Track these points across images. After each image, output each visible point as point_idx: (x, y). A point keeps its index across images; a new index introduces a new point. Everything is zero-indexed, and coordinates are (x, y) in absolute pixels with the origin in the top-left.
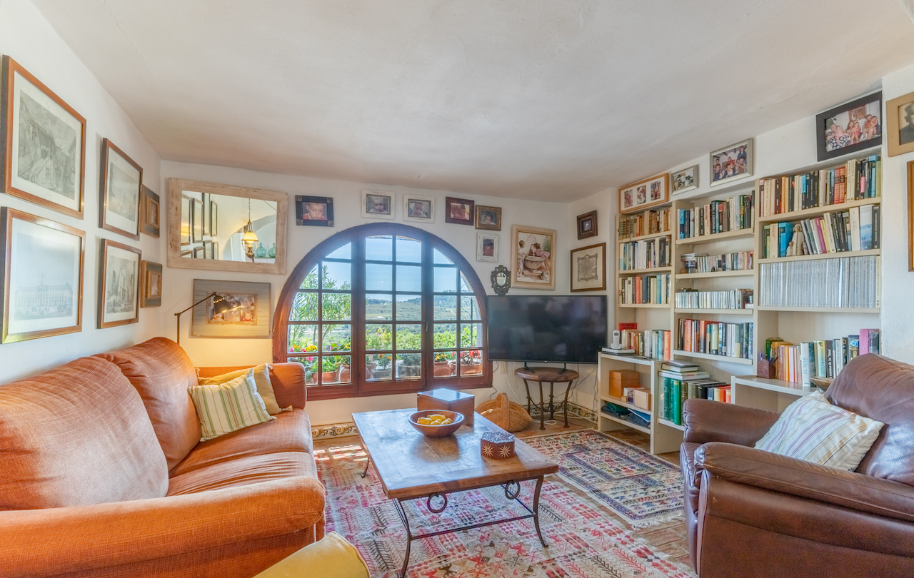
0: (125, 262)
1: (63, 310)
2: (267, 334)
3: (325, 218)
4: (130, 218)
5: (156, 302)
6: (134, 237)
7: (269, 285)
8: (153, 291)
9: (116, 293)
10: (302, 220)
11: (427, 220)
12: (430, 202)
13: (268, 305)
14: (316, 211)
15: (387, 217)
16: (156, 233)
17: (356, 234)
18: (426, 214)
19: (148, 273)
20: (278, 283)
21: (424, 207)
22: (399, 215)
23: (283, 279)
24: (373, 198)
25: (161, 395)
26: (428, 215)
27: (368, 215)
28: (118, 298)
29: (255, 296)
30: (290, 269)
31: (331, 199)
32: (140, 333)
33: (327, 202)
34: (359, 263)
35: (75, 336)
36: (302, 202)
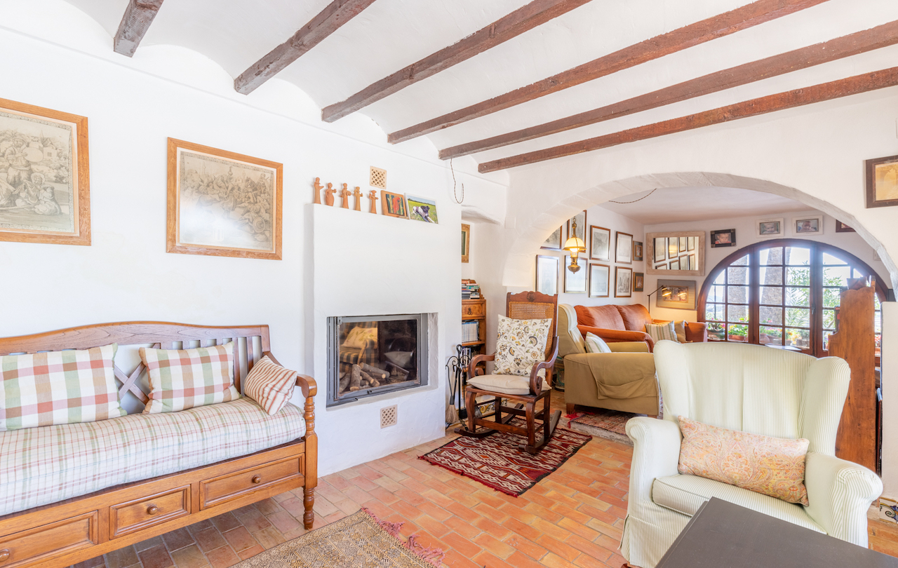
0: (625, 273)
1: (604, 290)
2: (693, 308)
3: (730, 242)
4: (628, 256)
5: (640, 289)
6: (631, 263)
7: (695, 282)
8: (639, 285)
9: (621, 285)
10: (715, 244)
11: (817, 233)
12: (818, 219)
13: (694, 292)
14: (724, 238)
15: (778, 235)
16: (641, 259)
17: (752, 249)
18: (815, 228)
19: (638, 276)
20: (700, 281)
21: (813, 224)
22: (789, 232)
23: (704, 278)
24: (765, 224)
25: (631, 321)
26: (816, 229)
27: (761, 236)
28: (622, 287)
29: (687, 288)
30: (708, 273)
31: (734, 230)
32: (632, 301)
33: (732, 233)
34: (754, 267)
35: (607, 298)
36: (715, 235)
